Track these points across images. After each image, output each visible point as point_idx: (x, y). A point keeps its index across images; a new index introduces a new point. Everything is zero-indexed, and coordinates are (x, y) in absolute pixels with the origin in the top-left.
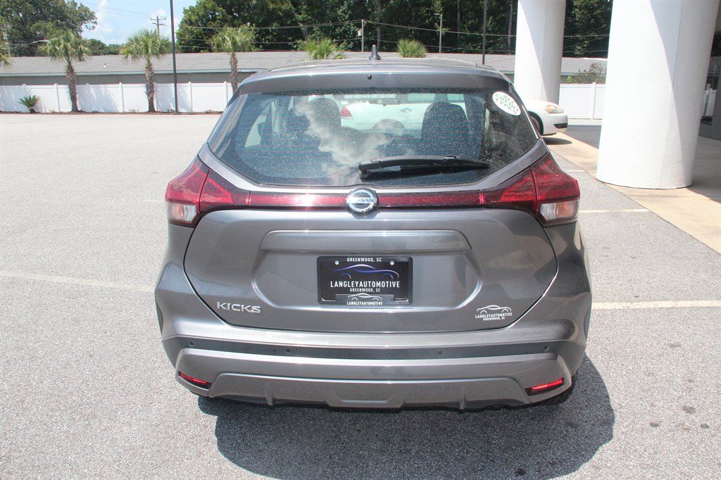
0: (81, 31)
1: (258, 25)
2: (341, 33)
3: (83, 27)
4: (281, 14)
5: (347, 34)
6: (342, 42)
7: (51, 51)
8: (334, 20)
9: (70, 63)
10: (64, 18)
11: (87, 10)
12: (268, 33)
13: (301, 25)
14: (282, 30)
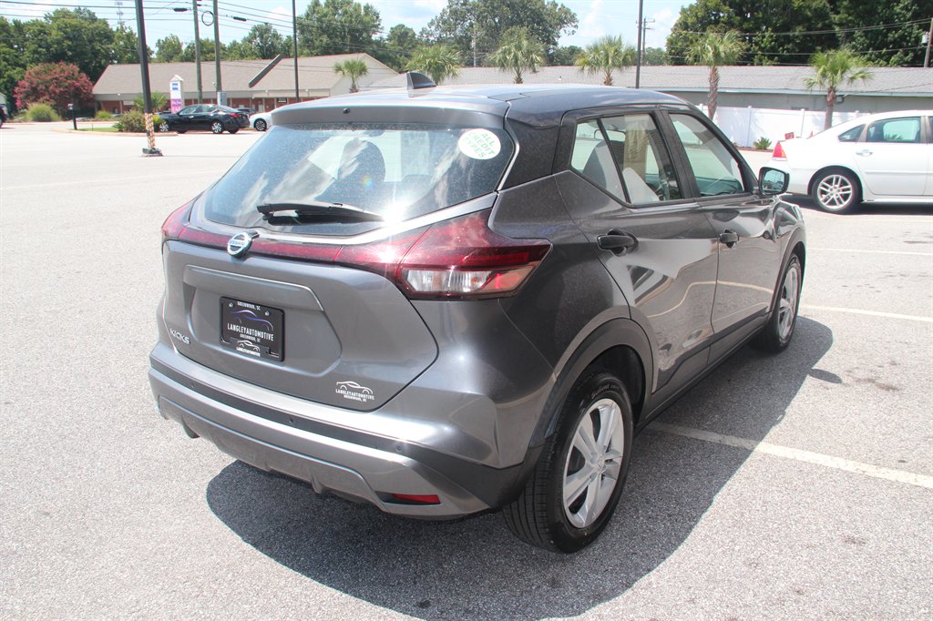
0: (559, 37)
1: (775, 30)
2: (895, 40)
3: (562, 31)
4: (809, 13)
5: (905, 40)
6: (896, 52)
7: (500, 60)
8: (888, 20)
9: (519, 75)
10: (541, 21)
11: (567, 12)
12: (788, 40)
13: (837, 29)
14: (809, 36)
